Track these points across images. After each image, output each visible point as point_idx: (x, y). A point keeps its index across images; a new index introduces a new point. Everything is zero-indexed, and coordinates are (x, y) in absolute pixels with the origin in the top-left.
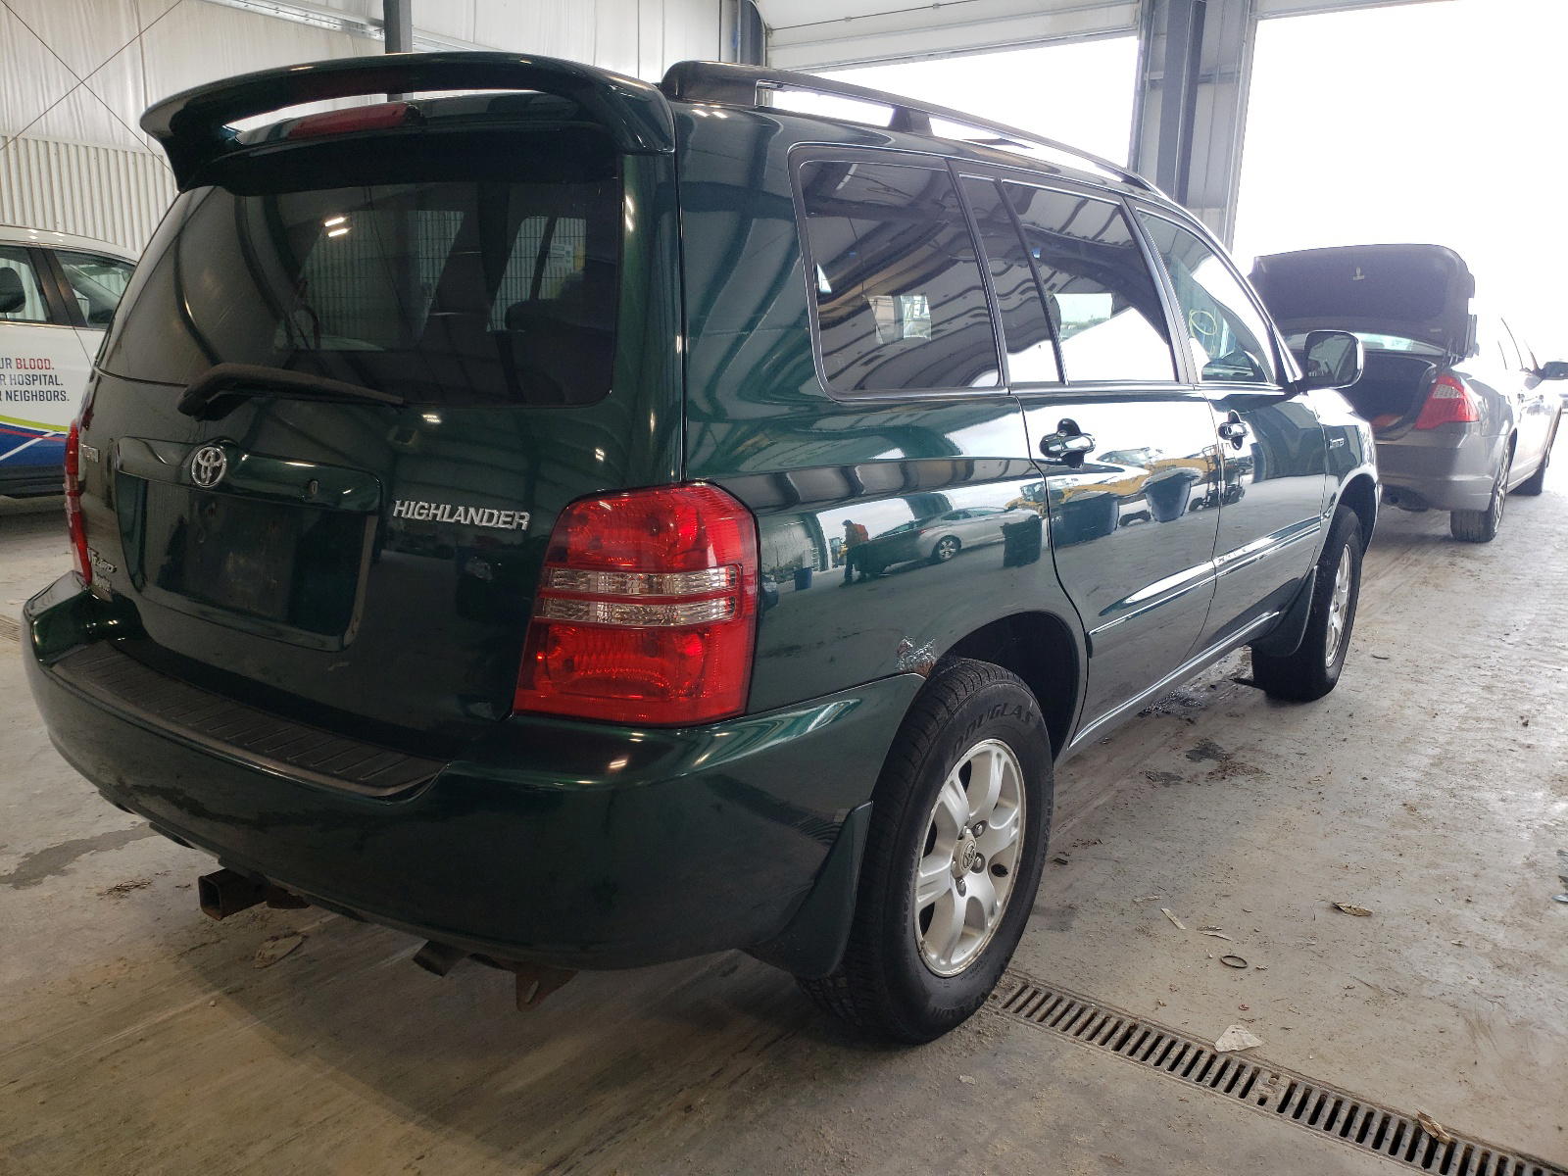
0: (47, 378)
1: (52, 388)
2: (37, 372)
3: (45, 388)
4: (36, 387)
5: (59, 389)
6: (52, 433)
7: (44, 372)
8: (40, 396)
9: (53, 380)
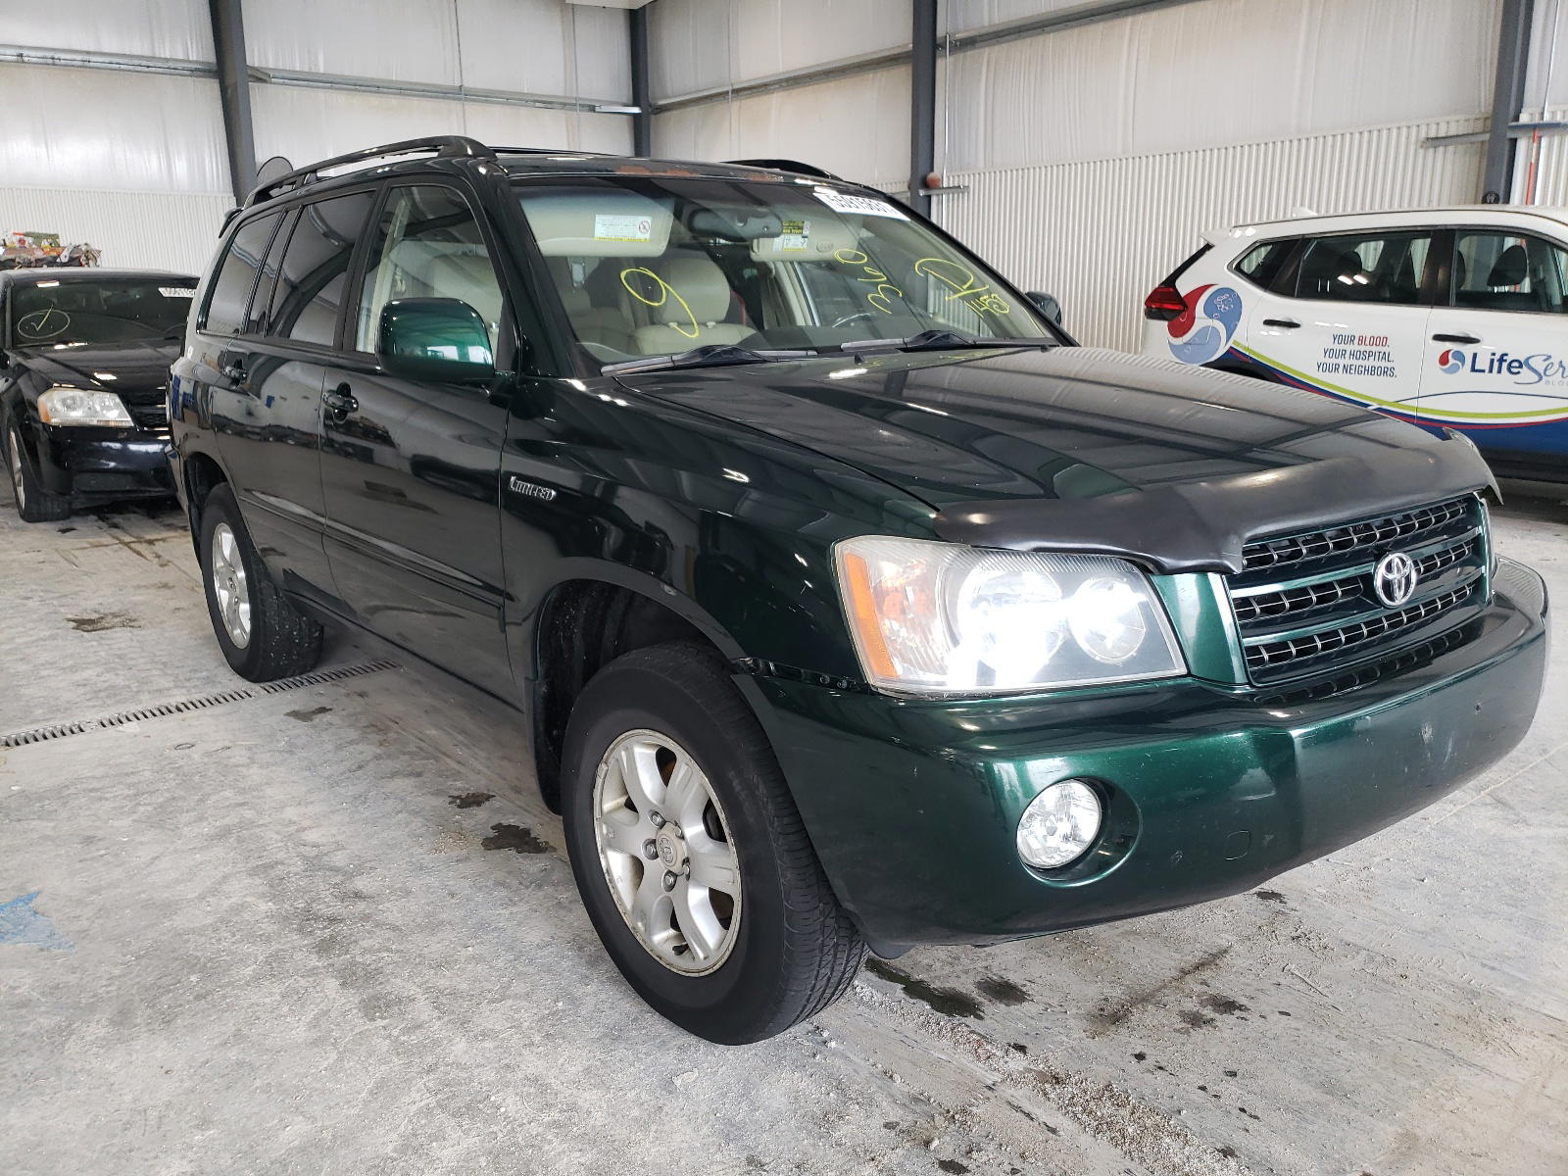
0: (1381, 355)
1: (1383, 364)
2: (1374, 349)
3: (1377, 364)
4: (1371, 362)
5: (1389, 365)
6: (1376, 406)
7: (1379, 349)
8: (1371, 371)
9: (1385, 356)
